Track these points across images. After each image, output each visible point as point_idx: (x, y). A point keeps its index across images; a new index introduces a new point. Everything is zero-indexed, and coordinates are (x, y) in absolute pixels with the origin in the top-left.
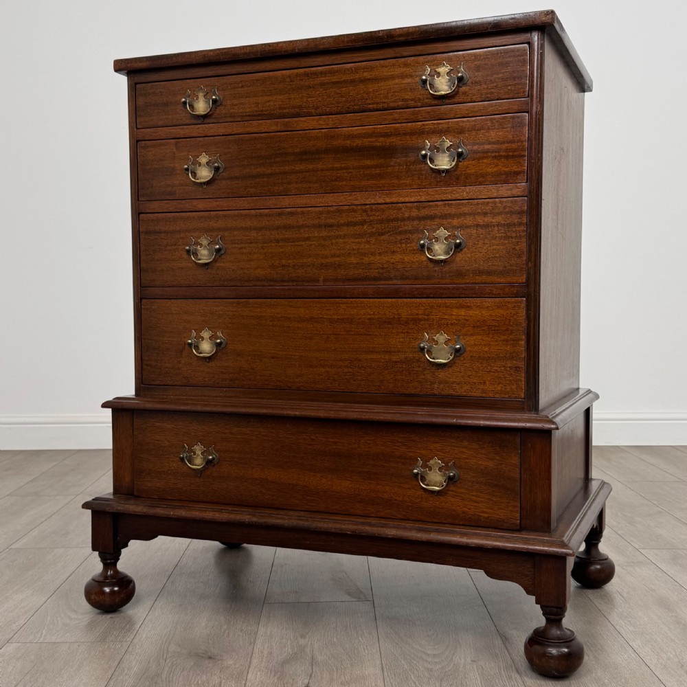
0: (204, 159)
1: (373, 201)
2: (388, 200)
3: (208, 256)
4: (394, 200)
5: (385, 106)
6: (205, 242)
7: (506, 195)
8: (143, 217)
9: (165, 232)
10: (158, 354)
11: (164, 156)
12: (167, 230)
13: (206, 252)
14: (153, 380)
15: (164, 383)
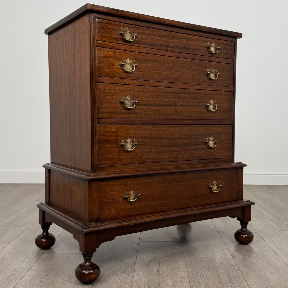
0: (129, 61)
1: (192, 88)
2: (196, 88)
4: (199, 88)
6: (129, 99)
7: (229, 91)
8: (98, 84)
9: (110, 93)
10: (106, 151)
11: (110, 57)
12: (110, 91)
13: (129, 103)
14: (103, 164)
15: (108, 164)
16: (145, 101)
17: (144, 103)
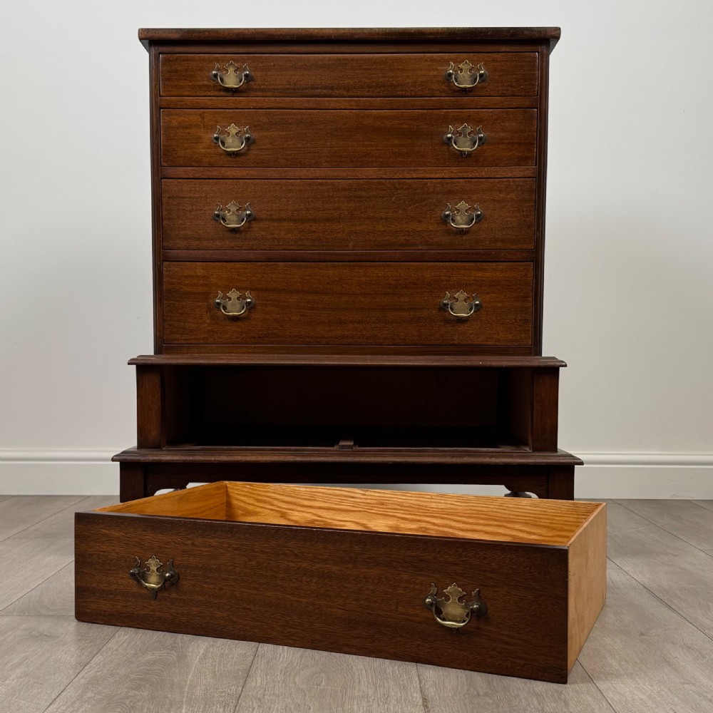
0: (233, 129)
1: (401, 176)
2: (415, 176)
3: (236, 221)
4: (421, 176)
5: (413, 94)
6: (234, 209)
7: (518, 176)
8: (165, 182)
9: (190, 197)
10: (182, 314)
11: (190, 125)
12: (192, 195)
13: (235, 218)
14: (176, 340)
15: (188, 342)
16: (273, 213)
17: (272, 215)
